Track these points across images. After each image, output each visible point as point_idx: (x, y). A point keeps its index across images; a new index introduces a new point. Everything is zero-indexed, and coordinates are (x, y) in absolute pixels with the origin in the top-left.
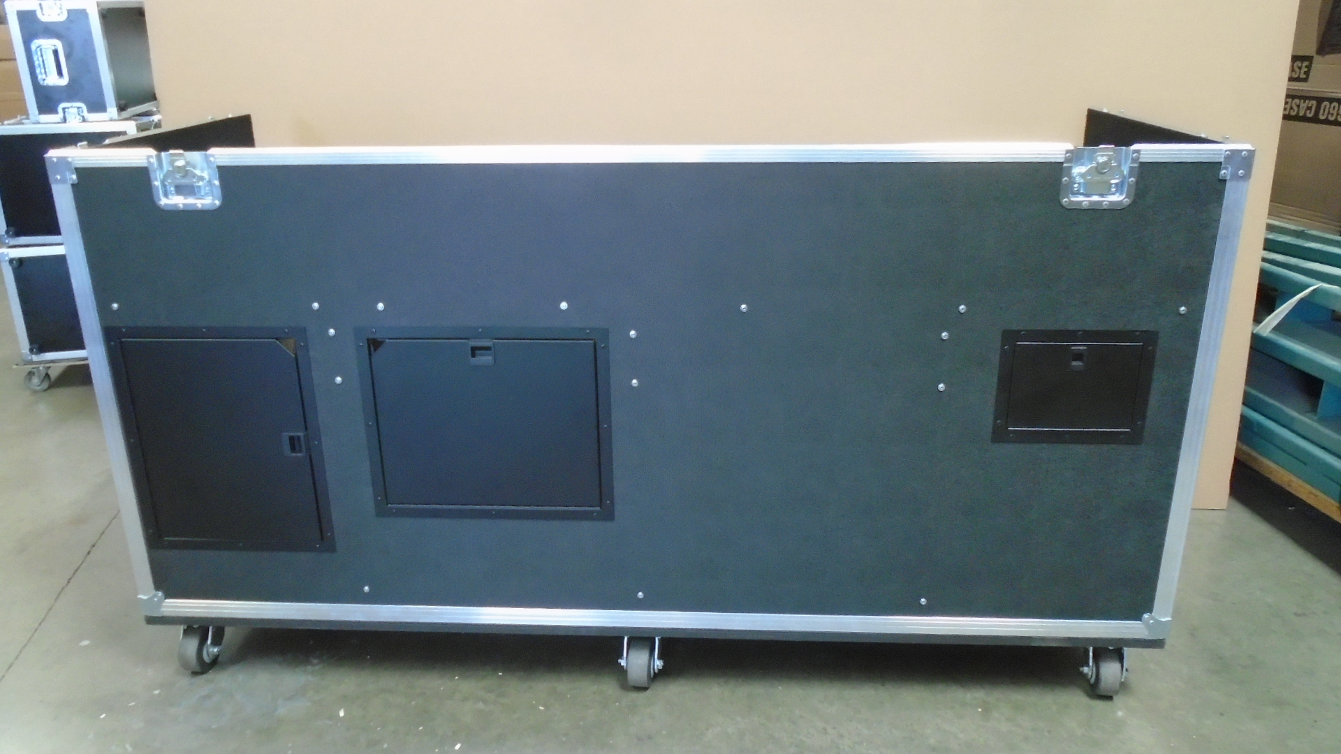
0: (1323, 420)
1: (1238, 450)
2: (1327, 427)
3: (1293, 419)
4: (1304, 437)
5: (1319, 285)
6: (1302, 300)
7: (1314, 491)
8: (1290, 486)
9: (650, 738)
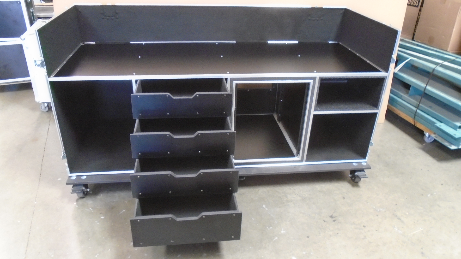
0: (410, 96)
1: (388, 106)
2: (411, 98)
3: (402, 96)
4: (405, 101)
5: (411, 58)
6: (406, 63)
7: (406, 115)
8: (399, 114)
9: (244, 194)
